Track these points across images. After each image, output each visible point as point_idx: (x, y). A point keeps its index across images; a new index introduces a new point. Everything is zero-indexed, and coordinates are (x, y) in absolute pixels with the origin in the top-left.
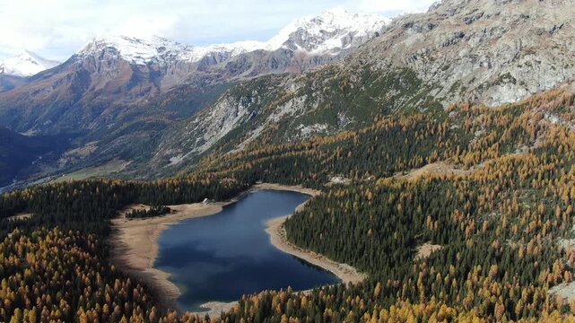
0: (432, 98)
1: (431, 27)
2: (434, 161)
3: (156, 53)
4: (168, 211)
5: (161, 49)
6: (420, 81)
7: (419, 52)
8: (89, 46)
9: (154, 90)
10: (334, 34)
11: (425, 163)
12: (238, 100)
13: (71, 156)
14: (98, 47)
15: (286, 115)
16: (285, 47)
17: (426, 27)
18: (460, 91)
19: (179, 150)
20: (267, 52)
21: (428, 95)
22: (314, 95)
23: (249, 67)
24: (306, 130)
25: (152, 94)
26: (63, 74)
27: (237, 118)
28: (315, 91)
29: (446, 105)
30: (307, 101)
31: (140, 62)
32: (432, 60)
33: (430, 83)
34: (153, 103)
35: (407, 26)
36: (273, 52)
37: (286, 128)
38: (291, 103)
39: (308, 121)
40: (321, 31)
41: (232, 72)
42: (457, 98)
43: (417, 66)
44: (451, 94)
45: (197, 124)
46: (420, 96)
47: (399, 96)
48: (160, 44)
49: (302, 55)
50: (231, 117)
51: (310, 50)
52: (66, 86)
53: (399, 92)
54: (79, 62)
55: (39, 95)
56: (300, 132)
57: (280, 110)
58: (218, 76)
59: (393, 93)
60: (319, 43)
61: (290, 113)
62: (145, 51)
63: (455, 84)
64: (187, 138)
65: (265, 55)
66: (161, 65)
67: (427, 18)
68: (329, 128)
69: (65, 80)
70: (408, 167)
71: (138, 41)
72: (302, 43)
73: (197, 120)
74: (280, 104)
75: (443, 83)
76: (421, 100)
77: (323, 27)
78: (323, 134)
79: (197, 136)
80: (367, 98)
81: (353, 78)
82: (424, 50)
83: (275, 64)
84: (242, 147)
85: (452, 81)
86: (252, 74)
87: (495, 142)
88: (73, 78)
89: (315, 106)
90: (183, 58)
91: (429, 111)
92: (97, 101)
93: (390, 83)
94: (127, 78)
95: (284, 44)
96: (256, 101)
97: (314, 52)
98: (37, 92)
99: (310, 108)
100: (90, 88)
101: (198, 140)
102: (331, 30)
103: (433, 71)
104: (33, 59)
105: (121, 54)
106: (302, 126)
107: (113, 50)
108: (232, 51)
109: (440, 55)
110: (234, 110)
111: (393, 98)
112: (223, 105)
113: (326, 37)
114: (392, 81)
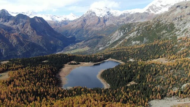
0: (176, 34)
1: (186, 7)
2: (162, 57)
3: (106, 14)
4: (79, 64)
5: (108, 12)
6: (175, 28)
7: (178, 17)
8: (88, 12)
9: (104, 25)
10: (166, 6)
11: (159, 57)
12: (121, 31)
13: (77, 45)
14: (90, 12)
15: (130, 37)
16: (147, 11)
17: (184, 7)
18: (185, 32)
19: (102, 46)
20: (140, 13)
21: (175, 33)
22: (140, 31)
23: (133, 18)
24: (134, 43)
25: (103, 27)
26: (80, 20)
27: (120, 37)
28: (140, 30)
29: (178, 37)
30: (137, 33)
31: (101, 16)
32: (181, 20)
33: (178, 29)
34: (102, 30)
35: (178, 6)
36: (142, 13)
37: (129, 41)
38: (133, 33)
39: (135, 39)
40: (161, 5)
41: (128, 20)
42: (184, 35)
43: (175, 22)
44: (182, 33)
45: (109, 38)
46: (172, 34)
47: (166, 33)
48: (108, 11)
49: (153, 14)
50: (119, 36)
51: (155, 12)
52: (80, 24)
53: (166, 31)
54: (85, 17)
55: (73, 26)
56: (132, 43)
57: (129, 35)
58: (123, 21)
59: (164, 32)
60: (160, 9)
61: (131, 37)
62: (103, 13)
63: (185, 30)
64: (105, 42)
65: (139, 14)
66: (107, 17)
67: (187, 3)
68: (140, 43)
69: (80, 22)
70: (154, 58)
71: (101, 10)
72: (153, 10)
73: (109, 37)
74: (130, 33)
75: (181, 29)
76: (172, 35)
77: (162, 4)
78: (138, 45)
79: (108, 42)
80: (155, 33)
81: (153, 26)
82: (180, 16)
83: (142, 18)
84: (115, 46)
85: (185, 28)
86: (133, 21)
87: (186, 52)
88: (82, 21)
89: (139, 35)
90: (115, 15)
91: (172, 39)
92: (87, 28)
93: (164, 28)
94: (97, 22)
95: (146, 10)
96: (126, 31)
97: (157, 13)
98: (73, 25)
99: (137, 35)
100: (86, 24)
101: (108, 43)
102: (165, 5)
103: (180, 24)
104: (74, 16)
105: (96, 14)
106: (133, 41)
107: (94, 13)
108: (131, 12)
109: (185, 18)
110: (120, 34)
111: (163, 34)
112: (117, 32)
113: (162, 7)
114: (165, 27)
